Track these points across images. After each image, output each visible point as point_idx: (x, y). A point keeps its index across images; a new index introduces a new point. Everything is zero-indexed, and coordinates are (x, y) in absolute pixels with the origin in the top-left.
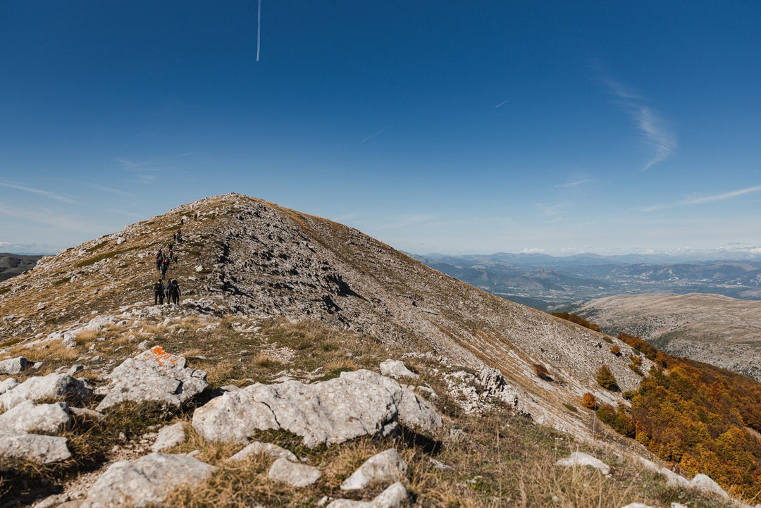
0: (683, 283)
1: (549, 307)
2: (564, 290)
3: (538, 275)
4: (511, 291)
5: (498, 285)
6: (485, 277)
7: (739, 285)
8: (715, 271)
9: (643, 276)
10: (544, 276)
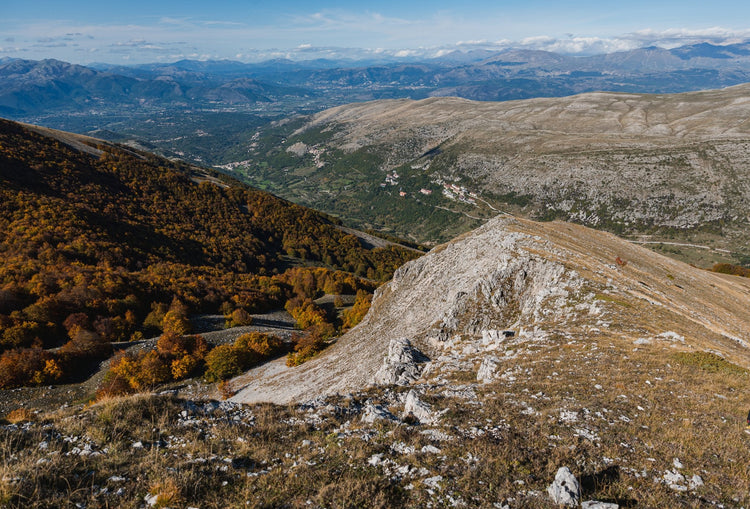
0: (377, 86)
1: (273, 123)
2: (271, 101)
3: (239, 85)
4: (214, 107)
5: (197, 100)
6: (177, 90)
7: (422, 86)
8: (400, 73)
9: (342, 81)
10: (246, 85)
